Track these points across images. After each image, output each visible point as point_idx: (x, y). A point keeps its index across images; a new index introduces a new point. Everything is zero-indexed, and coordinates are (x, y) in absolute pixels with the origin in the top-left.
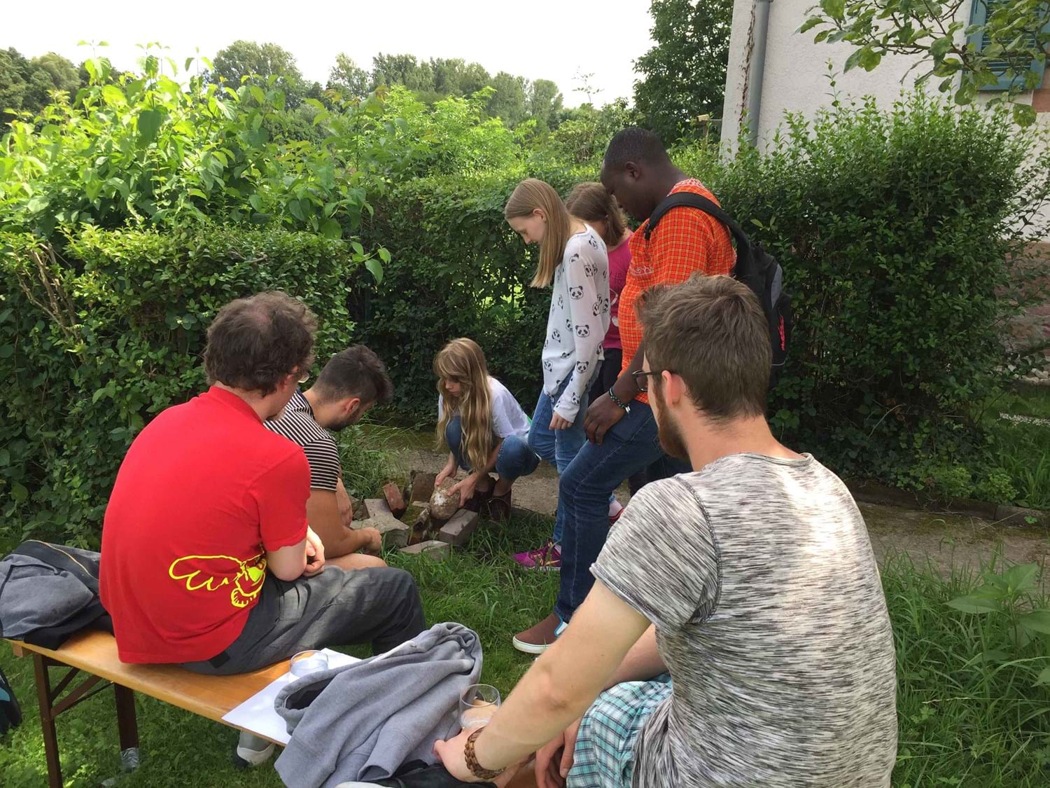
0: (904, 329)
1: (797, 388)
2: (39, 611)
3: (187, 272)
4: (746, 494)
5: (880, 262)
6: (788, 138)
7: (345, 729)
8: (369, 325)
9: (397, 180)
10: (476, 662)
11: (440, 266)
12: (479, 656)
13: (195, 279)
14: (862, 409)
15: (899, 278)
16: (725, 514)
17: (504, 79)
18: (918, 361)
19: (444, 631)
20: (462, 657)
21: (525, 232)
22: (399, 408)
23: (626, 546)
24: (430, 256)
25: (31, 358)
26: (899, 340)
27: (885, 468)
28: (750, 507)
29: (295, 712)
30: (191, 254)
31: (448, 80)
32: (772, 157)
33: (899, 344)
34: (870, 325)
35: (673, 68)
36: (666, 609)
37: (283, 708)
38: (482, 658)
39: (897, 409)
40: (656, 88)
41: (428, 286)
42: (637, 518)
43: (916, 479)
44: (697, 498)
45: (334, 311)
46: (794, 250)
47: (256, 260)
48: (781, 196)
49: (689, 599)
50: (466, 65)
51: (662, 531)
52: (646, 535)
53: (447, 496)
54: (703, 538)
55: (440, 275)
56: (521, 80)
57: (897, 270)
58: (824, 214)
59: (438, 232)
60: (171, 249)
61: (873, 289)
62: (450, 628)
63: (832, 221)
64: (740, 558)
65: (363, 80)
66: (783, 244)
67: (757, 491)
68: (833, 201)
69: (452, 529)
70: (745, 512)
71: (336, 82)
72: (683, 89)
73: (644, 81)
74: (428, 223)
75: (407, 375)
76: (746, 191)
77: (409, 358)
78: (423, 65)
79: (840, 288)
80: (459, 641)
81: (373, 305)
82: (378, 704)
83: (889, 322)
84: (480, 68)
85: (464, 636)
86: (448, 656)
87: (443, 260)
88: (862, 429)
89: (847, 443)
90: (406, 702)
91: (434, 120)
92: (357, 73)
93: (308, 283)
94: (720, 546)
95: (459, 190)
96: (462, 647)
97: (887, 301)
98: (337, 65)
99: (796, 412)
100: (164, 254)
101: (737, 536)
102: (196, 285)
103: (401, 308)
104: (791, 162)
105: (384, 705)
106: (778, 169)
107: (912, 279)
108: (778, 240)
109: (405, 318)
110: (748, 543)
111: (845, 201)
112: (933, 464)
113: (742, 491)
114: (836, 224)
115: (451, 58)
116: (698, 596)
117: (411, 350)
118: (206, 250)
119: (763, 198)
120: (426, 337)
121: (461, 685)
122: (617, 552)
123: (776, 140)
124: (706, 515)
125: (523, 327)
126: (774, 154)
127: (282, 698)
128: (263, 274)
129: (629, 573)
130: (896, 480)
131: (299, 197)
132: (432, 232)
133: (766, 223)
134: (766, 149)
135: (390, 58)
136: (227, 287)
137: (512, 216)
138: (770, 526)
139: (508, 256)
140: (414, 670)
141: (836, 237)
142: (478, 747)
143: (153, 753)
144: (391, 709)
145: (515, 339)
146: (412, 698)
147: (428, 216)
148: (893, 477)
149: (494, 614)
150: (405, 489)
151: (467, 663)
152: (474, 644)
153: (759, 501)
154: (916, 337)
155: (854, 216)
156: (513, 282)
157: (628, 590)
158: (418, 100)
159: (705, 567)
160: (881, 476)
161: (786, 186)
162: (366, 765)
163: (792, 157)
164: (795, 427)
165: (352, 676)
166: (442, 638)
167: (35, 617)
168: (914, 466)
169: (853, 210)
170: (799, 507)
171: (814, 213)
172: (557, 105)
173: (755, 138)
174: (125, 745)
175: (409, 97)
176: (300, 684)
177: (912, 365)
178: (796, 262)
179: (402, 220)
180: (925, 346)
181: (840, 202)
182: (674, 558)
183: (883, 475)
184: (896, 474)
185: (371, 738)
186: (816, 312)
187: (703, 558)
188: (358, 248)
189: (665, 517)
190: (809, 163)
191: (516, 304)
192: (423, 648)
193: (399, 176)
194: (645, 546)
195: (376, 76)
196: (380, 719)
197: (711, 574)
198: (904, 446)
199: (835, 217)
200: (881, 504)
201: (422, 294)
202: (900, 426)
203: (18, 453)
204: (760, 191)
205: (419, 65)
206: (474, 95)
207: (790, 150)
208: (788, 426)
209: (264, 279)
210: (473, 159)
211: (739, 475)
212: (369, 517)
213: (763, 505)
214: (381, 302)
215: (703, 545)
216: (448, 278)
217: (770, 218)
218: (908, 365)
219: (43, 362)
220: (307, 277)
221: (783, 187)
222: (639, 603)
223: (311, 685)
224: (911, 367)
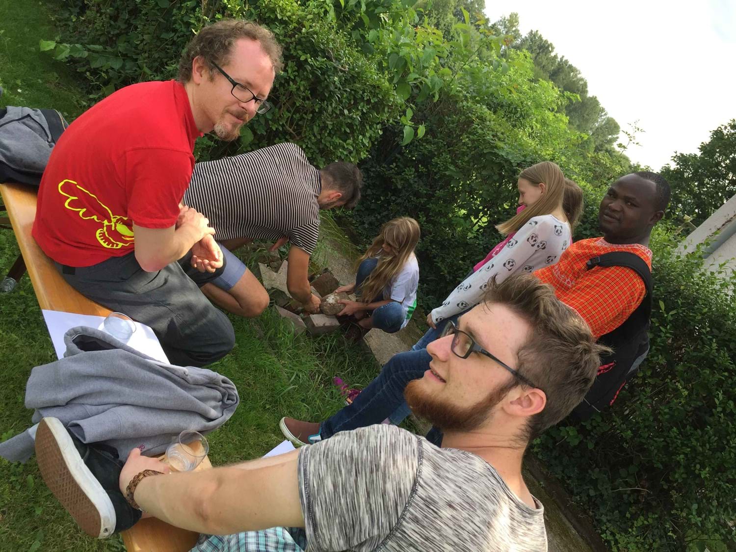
0: (694, 449)
1: (594, 424)
2: (13, 153)
3: (293, 39)
4: (459, 500)
5: (717, 396)
6: (729, 271)
7: (91, 387)
8: (384, 167)
9: (473, 98)
10: (220, 417)
11: (452, 168)
12: (228, 416)
13: (295, 48)
14: (623, 472)
15: (720, 417)
16: (429, 502)
17: (594, 101)
18: (684, 476)
19: (218, 381)
20: (214, 408)
21: (523, 193)
22: (359, 228)
23: (337, 458)
24: (451, 158)
25: (173, 18)
26: (684, 453)
27: (604, 519)
28: (454, 513)
29: (75, 347)
30: (304, 30)
31: (562, 76)
32: (708, 274)
33: (682, 456)
34: (675, 429)
35: (696, 176)
36: (324, 531)
37: (70, 339)
38: (228, 418)
39: (645, 491)
40: (676, 179)
41: (436, 173)
42: (363, 445)
43: (616, 542)
44: (419, 471)
45: (361, 137)
46: (670, 341)
47: (340, 67)
48: (692, 303)
49: (348, 540)
50: (579, 76)
51: (372, 472)
52: (357, 464)
53: (336, 301)
54: (397, 505)
55: (447, 173)
56: (603, 110)
57: (724, 411)
58: (709, 337)
59: (468, 148)
60: (294, 17)
61: (697, 409)
62: (224, 382)
63: (710, 345)
64: (411, 545)
65: (515, 38)
66: (666, 333)
67: (471, 504)
68: (722, 334)
69: (319, 320)
70: (446, 513)
71: (499, 27)
72: (691, 192)
73: (672, 169)
74: (467, 137)
75: (379, 214)
76: (673, 281)
77: (389, 204)
78: (556, 57)
79: (676, 390)
80: (223, 395)
81: (396, 158)
82: (127, 390)
83: (688, 437)
84: (585, 85)
85: (230, 395)
86: (203, 399)
87: (457, 166)
88: (612, 482)
89: (594, 483)
90: (146, 405)
91: (531, 89)
92: (516, 31)
93: (359, 108)
94: (404, 523)
95: (502, 133)
96: (222, 400)
97: (700, 424)
98: (508, 17)
99: (581, 437)
100: (289, 17)
101: (423, 527)
102: (292, 52)
103: (410, 174)
104: (718, 287)
105: (129, 393)
106: (706, 284)
107: (728, 425)
108: (665, 327)
109: (407, 180)
110: (427, 539)
111: (729, 341)
112: (636, 543)
113: (459, 496)
114: (711, 349)
115: (574, 65)
116: (356, 543)
117: (394, 201)
118: (315, 36)
119: (680, 294)
120: (409, 202)
121: (195, 424)
122: (327, 457)
123: (721, 266)
124: (414, 490)
125: (467, 244)
126: (712, 273)
127: (75, 331)
128: (336, 79)
129: (321, 480)
130: (604, 532)
131: (401, 54)
132: (464, 144)
133: (668, 310)
134: (709, 266)
135: (540, 37)
136: (309, 68)
137: (524, 177)
138: (456, 540)
139: (494, 195)
140: (170, 389)
141: (703, 358)
142: (144, 482)
143: (22, 293)
144: (130, 401)
145: (457, 246)
146: (152, 406)
147: (470, 133)
148: (604, 528)
149: (289, 392)
150: (315, 274)
151: (213, 413)
152: (232, 405)
153: (465, 514)
154: (697, 461)
155: (727, 355)
156: (485, 214)
157: (310, 491)
158: (532, 70)
159: (378, 528)
160: (597, 520)
161: (701, 299)
162: (79, 422)
163: (721, 285)
164: (572, 445)
165: (126, 358)
166: (211, 384)
167: (8, 154)
168: (623, 534)
169: (730, 350)
170: (492, 543)
171: (704, 331)
172: (610, 142)
173: (708, 254)
174: (10, 275)
175: (529, 64)
176: (94, 333)
177: (679, 475)
178: (664, 350)
179: (453, 123)
180: (697, 472)
181: (726, 338)
182: (363, 500)
183: (599, 521)
184: (607, 528)
185: (102, 407)
186: (648, 390)
187: (383, 519)
188: (409, 113)
189: (382, 463)
190: (729, 298)
191: (476, 228)
192: (191, 381)
193: (475, 97)
194: (349, 472)
195: (524, 41)
196: (119, 400)
197: (379, 536)
198: (628, 515)
199: (714, 345)
200: (582, 537)
201: (428, 175)
202: (637, 502)
203: (126, 68)
204: (682, 288)
205: (553, 54)
206: (566, 93)
207: (724, 279)
208: (567, 440)
209: (334, 82)
210: (532, 129)
211: (468, 480)
212: (276, 272)
213: (465, 520)
214: (402, 160)
215: (392, 511)
216: (451, 178)
217: (673, 309)
218: (675, 473)
219: (177, 26)
220: (362, 104)
221: (699, 298)
222: (309, 508)
223: (99, 340)
224: (677, 476)
